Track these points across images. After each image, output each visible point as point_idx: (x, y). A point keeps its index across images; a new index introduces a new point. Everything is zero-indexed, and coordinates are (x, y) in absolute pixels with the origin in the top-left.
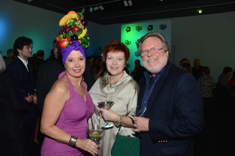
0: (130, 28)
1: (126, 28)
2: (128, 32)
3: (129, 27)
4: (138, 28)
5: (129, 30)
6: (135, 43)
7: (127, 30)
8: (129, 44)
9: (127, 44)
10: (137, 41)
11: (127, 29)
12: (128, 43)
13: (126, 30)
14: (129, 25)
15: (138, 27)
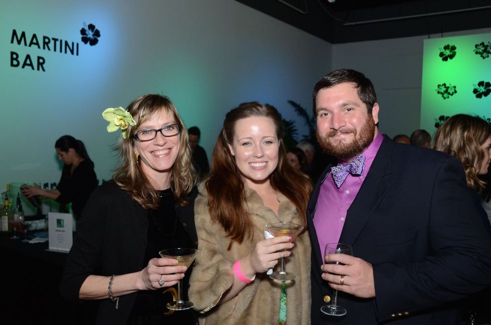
0: (454, 48)
1: (440, 49)
2: (445, 59)
3: (451, 44)
4: (481, 49)
5: (448, 54)
6: (473, 90)
7: (441, 55)
8: (449, 94)
9: (441, 93)
10: (477, 87)
11: (443, 50)
12: (446, 91)
13: (439, 54)
14: (451, 40)
15: (483, 44)
